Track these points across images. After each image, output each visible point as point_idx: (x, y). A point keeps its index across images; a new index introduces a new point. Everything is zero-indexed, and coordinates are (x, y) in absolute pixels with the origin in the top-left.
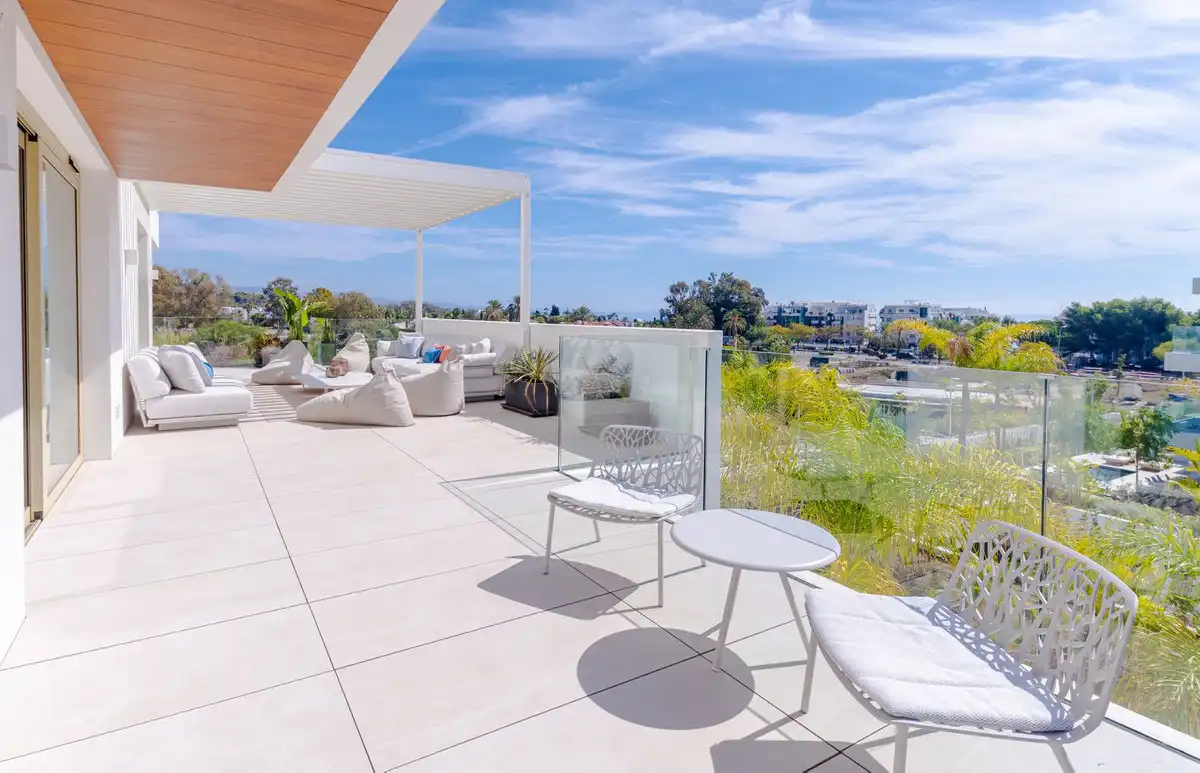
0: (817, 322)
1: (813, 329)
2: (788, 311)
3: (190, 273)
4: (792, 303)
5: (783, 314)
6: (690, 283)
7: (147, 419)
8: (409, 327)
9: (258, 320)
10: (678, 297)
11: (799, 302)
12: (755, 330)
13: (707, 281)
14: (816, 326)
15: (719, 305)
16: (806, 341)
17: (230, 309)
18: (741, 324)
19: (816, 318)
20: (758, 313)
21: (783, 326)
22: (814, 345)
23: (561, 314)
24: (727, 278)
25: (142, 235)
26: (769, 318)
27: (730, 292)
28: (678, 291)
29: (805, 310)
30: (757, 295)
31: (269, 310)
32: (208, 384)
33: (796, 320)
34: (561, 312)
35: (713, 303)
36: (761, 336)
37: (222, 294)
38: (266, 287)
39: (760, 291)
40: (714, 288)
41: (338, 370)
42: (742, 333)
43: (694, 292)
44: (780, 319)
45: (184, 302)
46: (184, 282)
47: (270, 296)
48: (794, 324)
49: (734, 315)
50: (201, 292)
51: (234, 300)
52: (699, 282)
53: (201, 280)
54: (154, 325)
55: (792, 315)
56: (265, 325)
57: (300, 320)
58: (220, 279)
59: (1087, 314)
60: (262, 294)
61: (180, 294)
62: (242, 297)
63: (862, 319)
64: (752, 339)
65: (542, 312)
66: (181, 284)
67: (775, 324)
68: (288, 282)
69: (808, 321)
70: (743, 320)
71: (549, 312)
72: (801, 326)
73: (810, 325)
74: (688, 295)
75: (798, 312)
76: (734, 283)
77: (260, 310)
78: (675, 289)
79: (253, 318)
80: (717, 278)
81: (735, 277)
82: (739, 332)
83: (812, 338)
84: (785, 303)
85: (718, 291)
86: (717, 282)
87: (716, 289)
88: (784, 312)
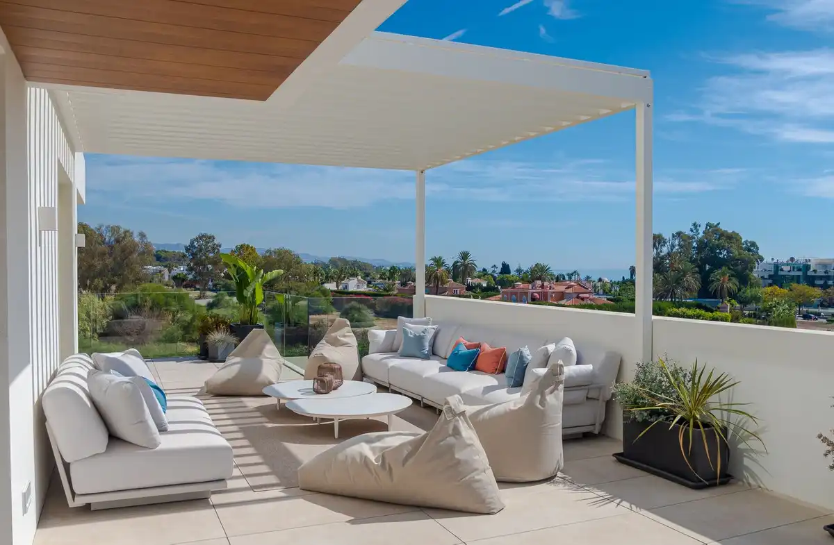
0: (822, 282)
1: (818, 291)
2: (786, 268)
3: (115, 229)
4: (792, 259)
5: (781, 273)
6: (667, 236)
7: (73, 494)
8: (340, 287)
9: (179, 281)
11: (800, 258)
12: (749, 292)
13: (688, 232)
14: (822, 287)
15: (704, 261)
16: (809, 304)
17: (151, 268)
18: (732, 285)
19: (821, 278)
20: (752, 271)
21: (781, 287)
22: (820, 310)
23: (512, 273)
24: (713, 229)
25: (65, 187)
26: (763, 277)
27: (718, 246)
29: (807, 267)
30: (749, 250)
31: (190, 269)
32: (162, 429)
33: (797, 279)
35: (696, 260)
36: (756, 299)
37: (143, 253)
38: (188, 244)
39: (753, 244)
40: (697, 242)
41: (330, 382)
42: (733, 296)
43: (673, 246)
44: (777, 277)
45: (108, 261)
46: (107, 239)
47: (193, 254)
48: (794, 285)
49: (723, 274)
50: (123, 251)
51: (155, 258)
52: (679, 234)
53: (124, 238)
54: (79, 287)
55: (792, 273)
56: (186, 287)
57: (253, 295)
58: (142, 235)
60: (185, 251)
61: (104, 254)
62: (163, 255)
64: (744, 302)
65: (490, 271)
66: (103, 242)
67: (770, 285)
68: (212, 238)
69: (811, 281)
70: (734, 280)
71: (499, 270)
72: (803, 288)
73: (814, 285)
74: (667, 250)
75: (799, 270)
76: (722, 235)
77: (181, 269)
79: (175, 278)
80: (701, 230)
81: (723, 227)
82: (730, 295)
83: (816, 301)
84: (784, 259)
85: (702, 246)
86: (701, 235)
87: (700, 242)
88: (782, 270)
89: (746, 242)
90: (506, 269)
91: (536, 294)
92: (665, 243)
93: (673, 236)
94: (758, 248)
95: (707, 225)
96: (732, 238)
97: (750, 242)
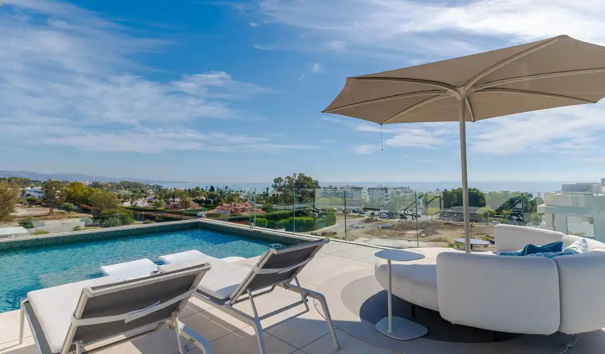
4: (330, 186)
6: (283, 178)
8: (133, 204)
9: (32, 201)
10: (278, 185)
13: (292, 176)
23: (215, 190)
24: (301, 175)
27: (303, 183)
28: (278, 182)
30: (315, 184)
34: (216, 189)
39: (317, 181)
43: (286, 182)
52: (288, 177)
59: (450, 195)
63: (360, 194)
69: (337, 195)
71: (209, 188)
73: (338, 197)
74: (282, 184)
75: (333, 190)
76: (305, 178)
78: (276, 181)
80: (297, 176)
81: (305, 175)
85: (298, 182)
86: (297, 178)
87: (296, 181)
89: (314, 181)
90: (212, 189)
92: (283, 181)
94: (319, 183)
95: (300, 174)
96: (309, 179)
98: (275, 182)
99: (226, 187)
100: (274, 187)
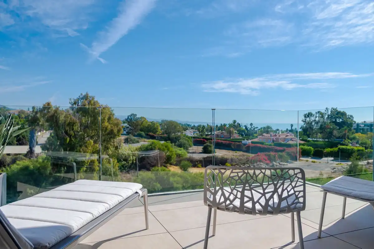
2: (362, 126)
18: (349, 134)
24: (334, 110)
28: (308, 117)
30: (350, 119)
33: (367, 130)
40: (327, 115)
43: (316, 117)
44: (358, 130)
49: (346, 129)
52: (319, 112)
55: (365, 128)
70: (350, 132)
74: (313, 118)
80: (329, 110)
82: (348, 138)
84: (362, 121)
86: (329, 112)
87: (329, 116)
88: (360, 126)
89: (348, 115)
91: (274, 139)
92: (313, 116)
93: (316, 113)
94: (353, 118)
95: (332, 108)
96: (343, 114)
97: (350, 115)
98: (305, 117)
99: (251, 124)
100: (304, 122)
